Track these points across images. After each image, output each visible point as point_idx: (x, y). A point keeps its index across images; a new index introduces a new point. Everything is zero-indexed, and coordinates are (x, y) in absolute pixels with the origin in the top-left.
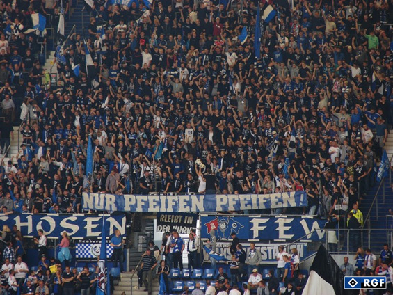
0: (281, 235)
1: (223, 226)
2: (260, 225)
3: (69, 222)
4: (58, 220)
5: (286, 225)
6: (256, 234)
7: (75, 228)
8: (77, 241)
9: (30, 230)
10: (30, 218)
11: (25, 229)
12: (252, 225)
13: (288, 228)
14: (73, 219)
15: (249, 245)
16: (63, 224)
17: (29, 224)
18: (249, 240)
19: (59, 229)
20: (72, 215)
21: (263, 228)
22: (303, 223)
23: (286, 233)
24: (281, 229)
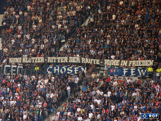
0: (132, 74)
1: (115, 71)
2: (126, 70)
3: (70, 69)
4: (67, 68)
5: (133, 71)
6: (125, 74)
7: (72, 71)
8: (72, 75)
9: (58, 72)
10: (58, 68)
11: (57, 71)
12: (123, 71)
13: (134, 72)
14: (71, 68)
15: (123, 77)
16: (68, 69)
17: (58, 70)
18: (122, 76)
19: (67, 71)
20: (71, 67)
21: (127, 72)
22: (139, 70)
23: (133, 73)
24: (132, 72)
